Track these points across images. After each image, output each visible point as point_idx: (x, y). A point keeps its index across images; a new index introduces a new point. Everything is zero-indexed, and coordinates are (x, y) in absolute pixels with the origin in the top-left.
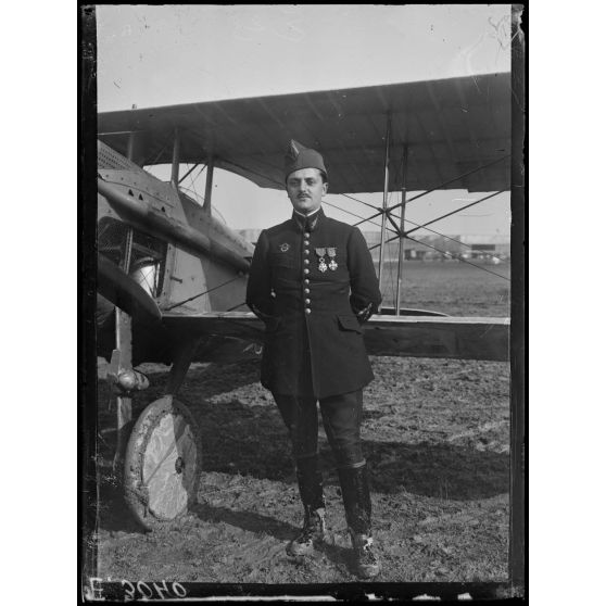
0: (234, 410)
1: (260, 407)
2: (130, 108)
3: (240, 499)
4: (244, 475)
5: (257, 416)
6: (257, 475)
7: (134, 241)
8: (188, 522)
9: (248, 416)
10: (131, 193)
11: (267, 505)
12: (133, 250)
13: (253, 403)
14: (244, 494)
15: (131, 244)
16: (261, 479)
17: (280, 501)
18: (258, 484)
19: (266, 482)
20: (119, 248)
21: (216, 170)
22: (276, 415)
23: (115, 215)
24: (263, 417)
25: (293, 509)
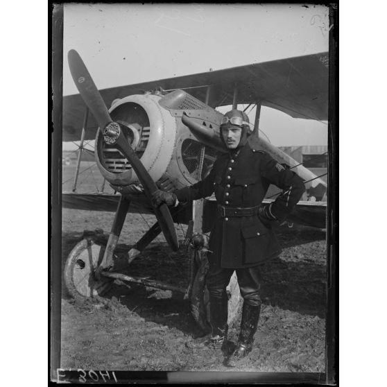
0: (275, 263)
1: (293, 262)
2: (208, 71)
3: (269, 321)
4: (274, 306)
5: (290, 268)
6: (282, 306)
7: (205, 154)
8: (232, 332)
9: (284, 268)
10: (204, 124)
11: (285, 327)
12: (205, 159)
13: (289, 260)
14: (271, 318)
15: (203, 155)
16: (285, 309)
17: (294, 326)
18: (282, 312)
19: (288, 312)
20: (196, 158)
21: (262, 107)
22: (302, 269)
23: (194, 138)
24: (294, 269)
25: (302, 332)
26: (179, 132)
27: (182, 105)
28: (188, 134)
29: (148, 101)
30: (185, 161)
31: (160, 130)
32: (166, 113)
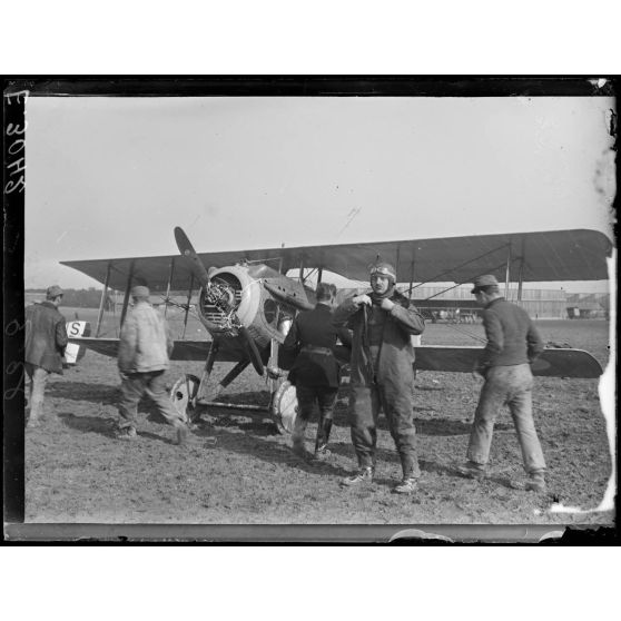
10: (280, 289)
20: (274, 313)
26: (262, 294)
27: (264, 275)
28: (268, 296)
29: (239, 271)
30: (266, 315)
31: (249, 293)
32: (254, 282)
